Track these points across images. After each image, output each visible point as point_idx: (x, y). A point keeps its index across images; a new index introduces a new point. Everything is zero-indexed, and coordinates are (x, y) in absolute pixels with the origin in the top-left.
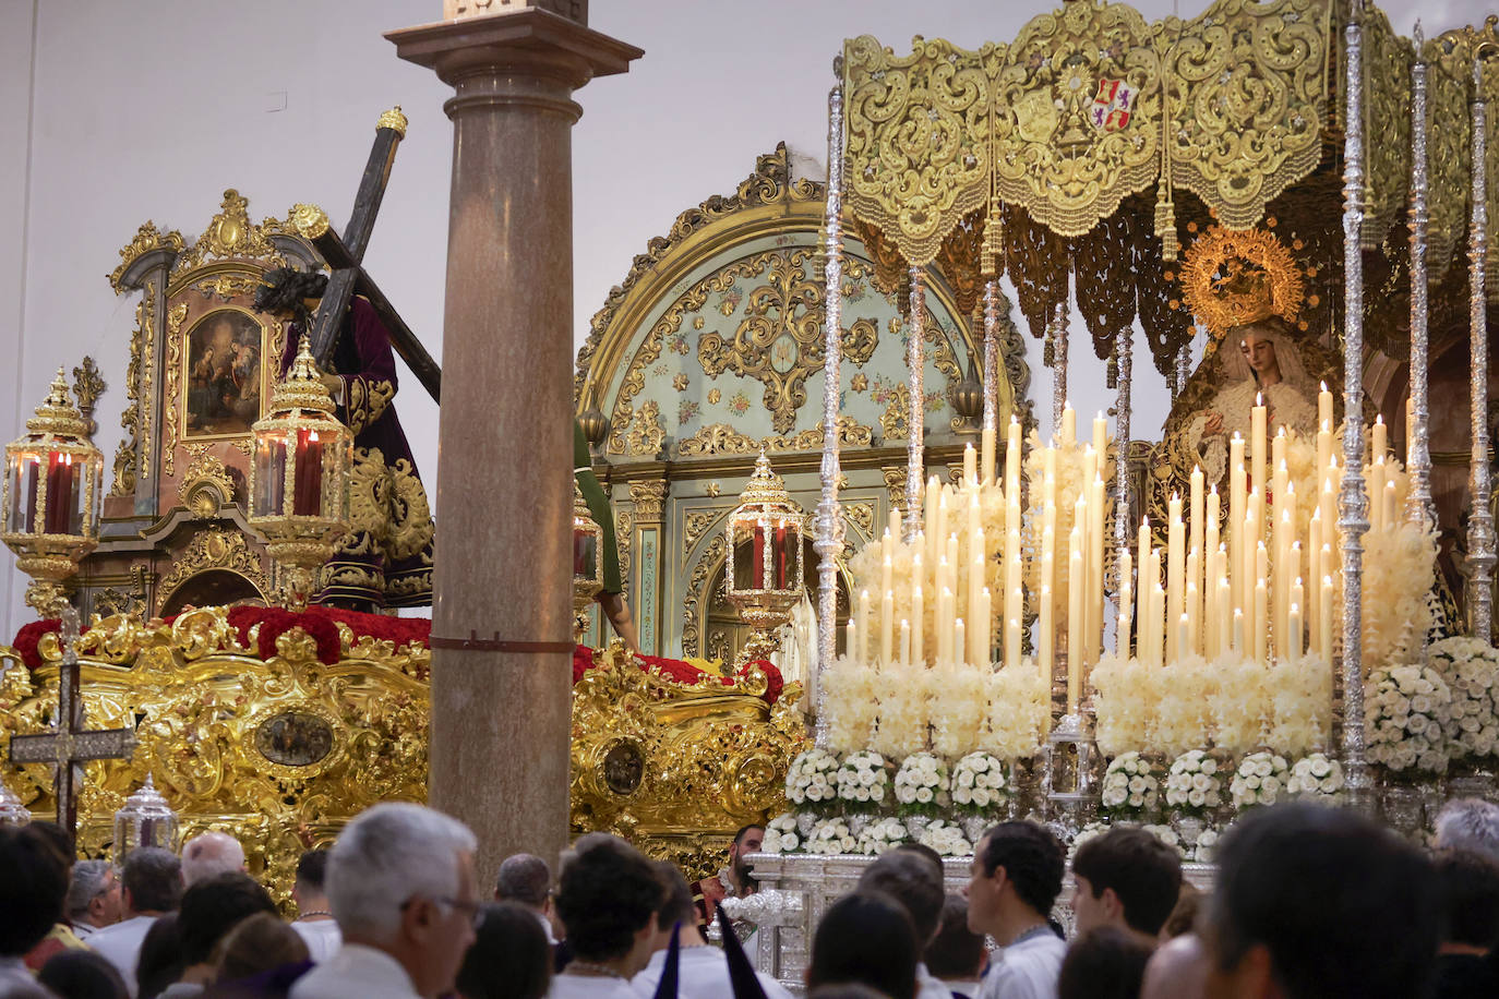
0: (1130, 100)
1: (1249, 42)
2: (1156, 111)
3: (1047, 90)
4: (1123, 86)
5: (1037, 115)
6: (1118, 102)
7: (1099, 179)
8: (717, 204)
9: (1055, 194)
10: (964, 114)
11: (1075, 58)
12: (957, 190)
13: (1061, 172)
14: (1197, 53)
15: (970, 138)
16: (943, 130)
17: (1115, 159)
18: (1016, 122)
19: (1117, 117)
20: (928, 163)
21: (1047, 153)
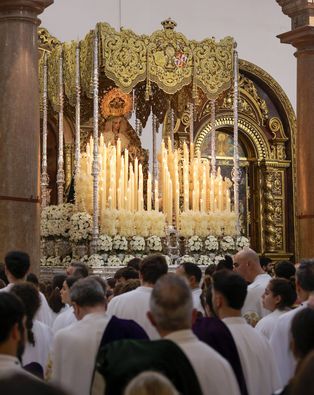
0: (185, 60)
1: (214, 51)
2: (191, 64)
3: (163, 52)
4: (183, 56)
5: (160, 58)
6: (182, 60)
7: (177, 79)
9: (164, 81)
10: (139, 53)
11: (171, 45)
12: (137, 74)
13: (166, 76)
14: (202, 51)
15: (141, 61)
16: (133, 57)
17: (181, 75)
18: (154, 59)
19: (182, 64)
20: (128, 65)
21: (163, 69)
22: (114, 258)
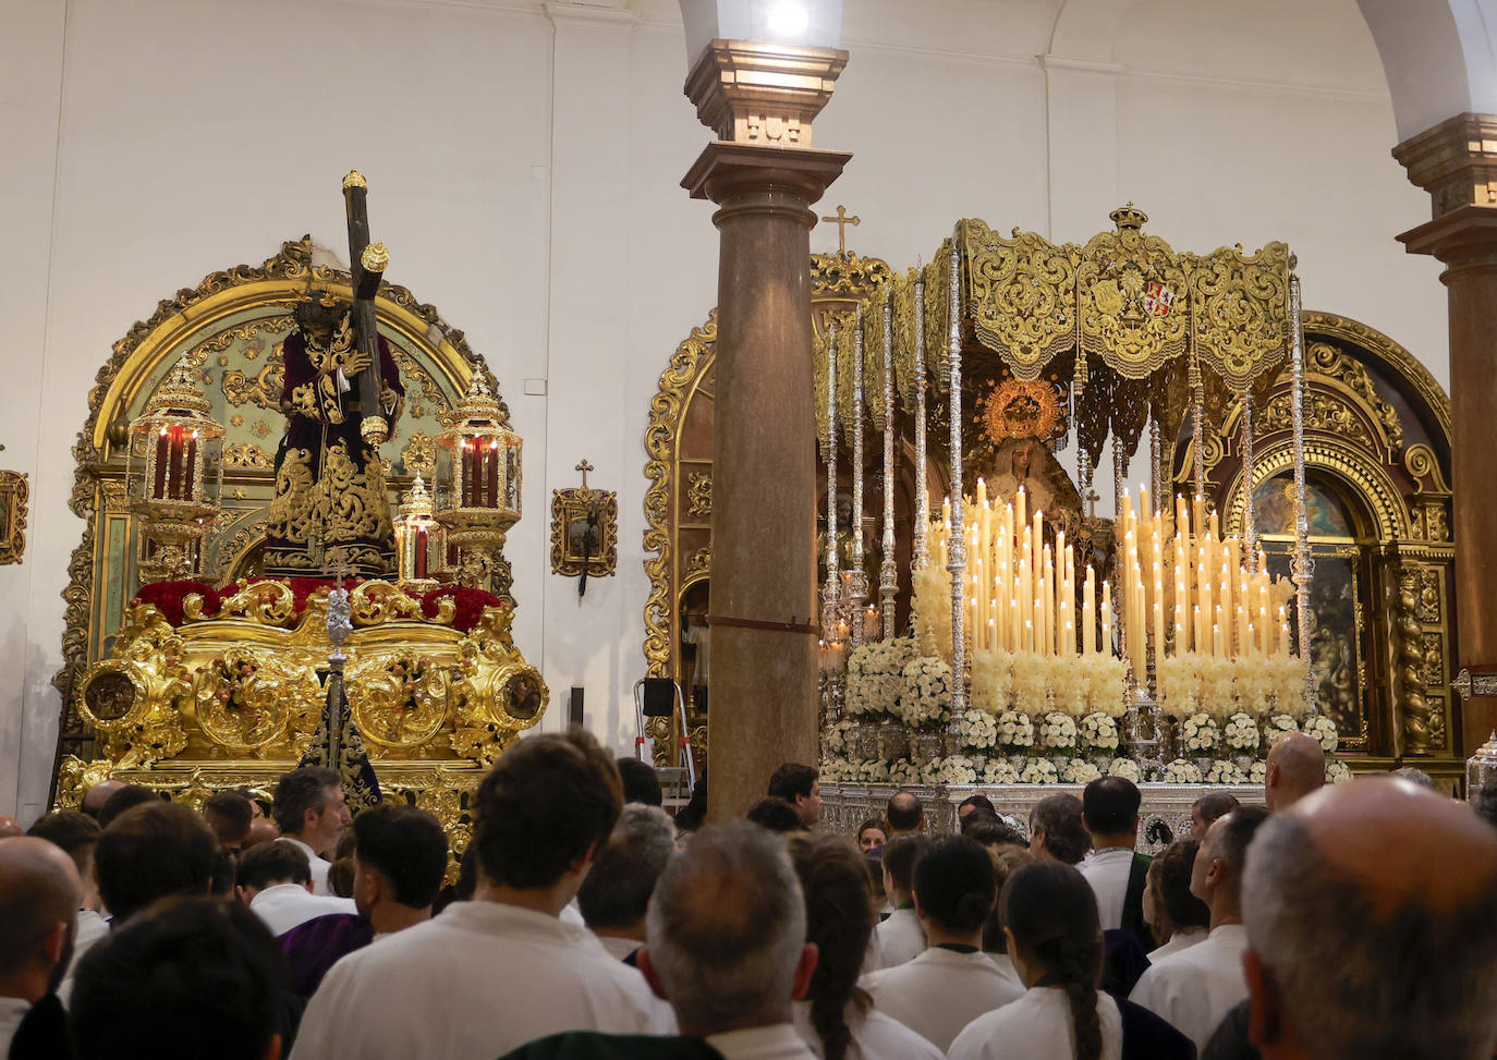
0: (1170, 299)
1: (1241, 277)
2: (1185, 309)
3: (1114, 282)
4: (1164, 290)
5: (1109, 298)
6: (1162, 299)
7: (1150, 345)
8: (244, 272)
9: (1120, 349)
10: (1057, 287)
11: (1134, 265)
12: (1053, 336)
13: (1124, 336)
14: (1211, 278)
15: (1062, 303)
16: (1042, 294)
17: (1160, 335)
18: (1093, 298)
19: (1162, 308)
20: (1031, 315)
21: (1114, 322)
22: (1002, 765)
